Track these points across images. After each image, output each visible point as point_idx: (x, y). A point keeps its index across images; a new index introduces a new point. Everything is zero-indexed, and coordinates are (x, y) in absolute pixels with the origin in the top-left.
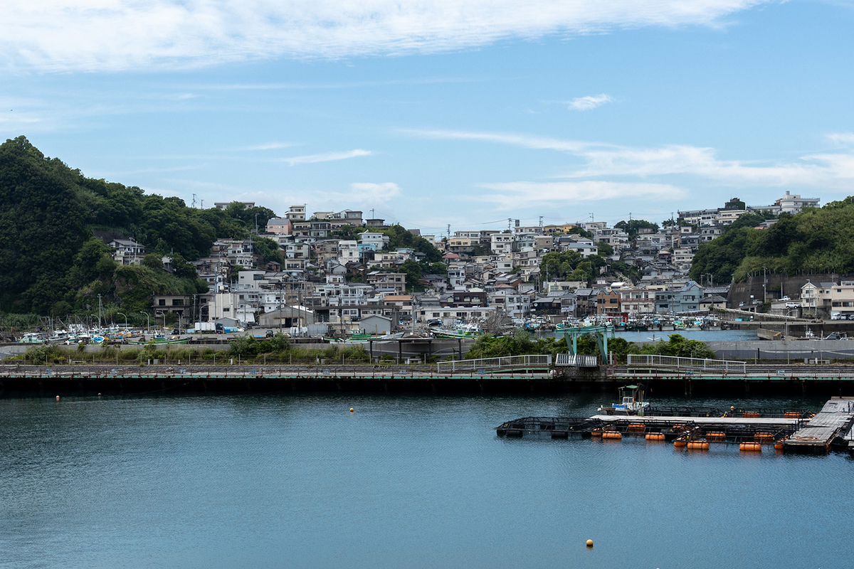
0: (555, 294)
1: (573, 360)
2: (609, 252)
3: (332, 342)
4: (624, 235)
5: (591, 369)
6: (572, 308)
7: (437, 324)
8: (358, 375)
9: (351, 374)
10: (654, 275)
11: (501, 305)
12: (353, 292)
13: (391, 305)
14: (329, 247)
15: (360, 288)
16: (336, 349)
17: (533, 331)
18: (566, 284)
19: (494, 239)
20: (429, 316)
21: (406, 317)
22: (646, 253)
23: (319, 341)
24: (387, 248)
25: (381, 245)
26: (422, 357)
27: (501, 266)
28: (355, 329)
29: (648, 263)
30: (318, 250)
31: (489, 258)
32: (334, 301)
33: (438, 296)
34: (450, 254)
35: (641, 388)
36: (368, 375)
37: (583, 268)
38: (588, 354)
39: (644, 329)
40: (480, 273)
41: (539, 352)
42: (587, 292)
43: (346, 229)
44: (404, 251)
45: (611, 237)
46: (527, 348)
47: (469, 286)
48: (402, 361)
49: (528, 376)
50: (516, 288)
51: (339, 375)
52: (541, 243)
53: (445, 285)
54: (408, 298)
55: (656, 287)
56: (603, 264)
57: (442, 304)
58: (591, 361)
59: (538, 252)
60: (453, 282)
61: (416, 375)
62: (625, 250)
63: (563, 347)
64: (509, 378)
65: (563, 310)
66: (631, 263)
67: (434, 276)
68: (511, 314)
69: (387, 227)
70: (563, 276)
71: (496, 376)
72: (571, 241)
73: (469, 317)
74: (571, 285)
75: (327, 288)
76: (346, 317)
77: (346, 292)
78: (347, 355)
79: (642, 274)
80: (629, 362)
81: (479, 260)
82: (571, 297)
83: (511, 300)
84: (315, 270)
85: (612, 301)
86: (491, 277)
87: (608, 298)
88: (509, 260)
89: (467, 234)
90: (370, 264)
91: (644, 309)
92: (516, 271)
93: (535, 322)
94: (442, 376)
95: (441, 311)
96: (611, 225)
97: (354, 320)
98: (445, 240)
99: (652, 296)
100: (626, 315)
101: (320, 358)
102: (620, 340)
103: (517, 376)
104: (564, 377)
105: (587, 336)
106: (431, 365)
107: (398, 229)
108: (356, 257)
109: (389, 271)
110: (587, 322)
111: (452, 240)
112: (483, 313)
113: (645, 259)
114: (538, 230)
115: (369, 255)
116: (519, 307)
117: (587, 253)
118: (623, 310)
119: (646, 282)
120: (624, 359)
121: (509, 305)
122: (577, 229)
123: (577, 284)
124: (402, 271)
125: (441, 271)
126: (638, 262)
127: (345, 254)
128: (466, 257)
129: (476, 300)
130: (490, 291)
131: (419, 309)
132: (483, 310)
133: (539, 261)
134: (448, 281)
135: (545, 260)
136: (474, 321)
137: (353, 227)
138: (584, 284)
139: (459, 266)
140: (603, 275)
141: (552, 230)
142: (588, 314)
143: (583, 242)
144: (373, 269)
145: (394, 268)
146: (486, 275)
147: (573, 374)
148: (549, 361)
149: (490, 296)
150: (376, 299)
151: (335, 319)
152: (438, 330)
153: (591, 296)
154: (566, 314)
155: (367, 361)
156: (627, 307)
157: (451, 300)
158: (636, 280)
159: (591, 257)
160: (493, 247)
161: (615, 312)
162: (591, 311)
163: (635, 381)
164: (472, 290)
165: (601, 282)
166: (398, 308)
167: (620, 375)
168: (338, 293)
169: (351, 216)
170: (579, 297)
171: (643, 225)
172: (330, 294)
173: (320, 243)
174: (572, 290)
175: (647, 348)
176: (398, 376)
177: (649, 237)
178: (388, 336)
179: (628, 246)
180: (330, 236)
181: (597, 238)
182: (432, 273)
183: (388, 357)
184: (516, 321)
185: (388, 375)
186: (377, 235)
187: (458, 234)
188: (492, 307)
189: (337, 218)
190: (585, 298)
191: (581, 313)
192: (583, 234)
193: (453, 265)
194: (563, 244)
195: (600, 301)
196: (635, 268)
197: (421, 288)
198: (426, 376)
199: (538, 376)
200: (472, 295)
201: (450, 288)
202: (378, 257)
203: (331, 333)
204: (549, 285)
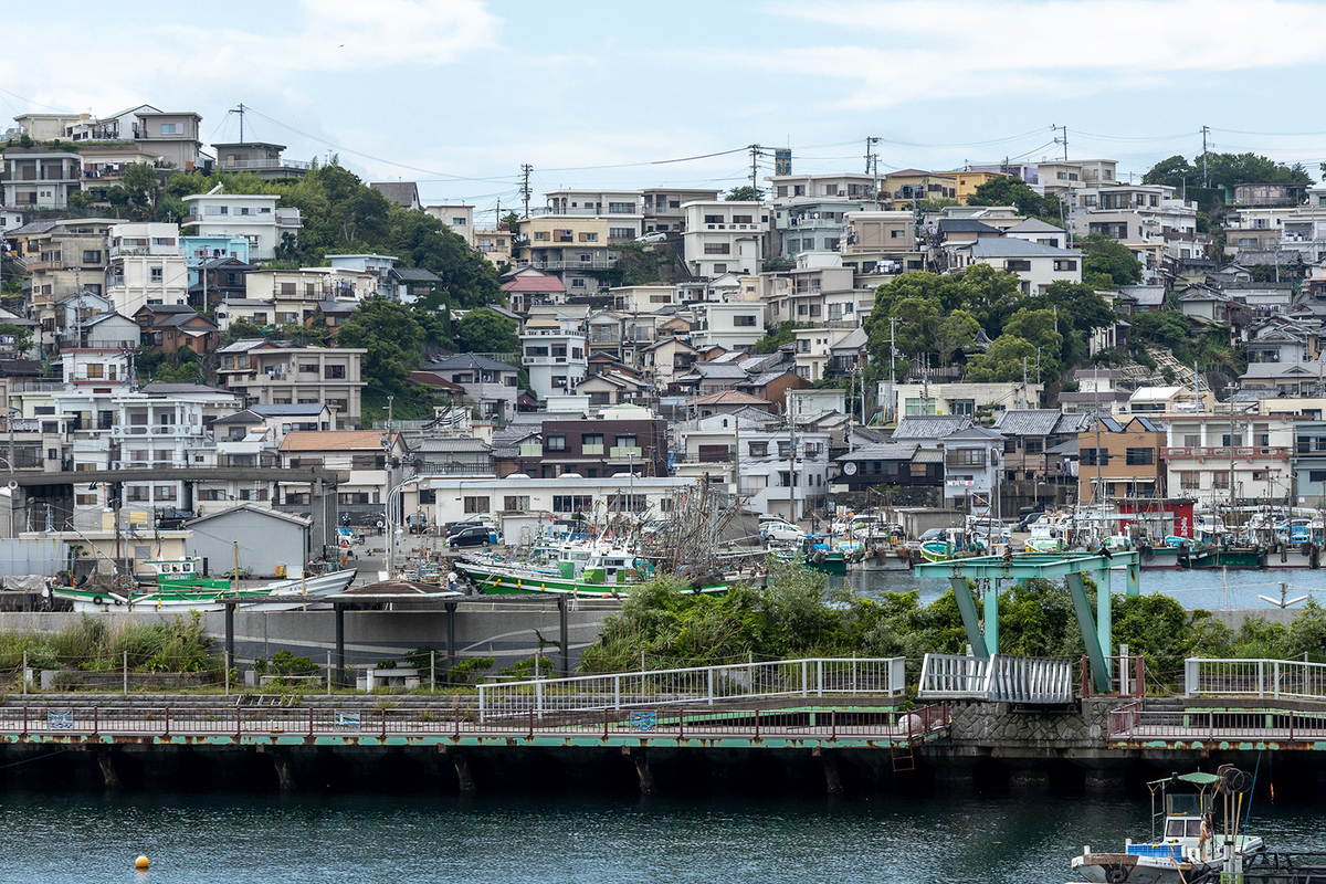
0: (923, 429)
1: (982, 678)
2: (1123, 271)
3: (84, 606)
4: (1179, 210)
5: (1050, 712)
6: (985, 482)
7: (479, 538)
8: (182, 731)
9: (154, 729)
10: (1290, 358)
11: (721, 469)
12: (165, 416)
13: (305, 467)
14: (73, 249)
15: (192, 403)
16: (97, 631)
17: (835, 567)
18: (962, 391)
19: (695, 222)
20: (449, 510)
21: (363, 514)
22: (1263, 276)
23: (33, 602)
24: (295, 253)
25: (269, 242)
26: (420, 663)
27: (720, 324)
28: (171, 556)
29: (1269, 316)
30: (30, 260)
31: (677, 292)
32: (90, 452)
33: (486, 434)
34: (529, 277)
35: (1232, 782)
36: (218, 732)
37: (1027, 330)
38: (1039, 654)
39: (1253, 560)
40: (644, 350)
41: (859, 645)
42: (1041, 423)
43: (139, 176)
44: (358, 263)
45: (1133, 219)
46: (811, 631)
47: (600, 399)
48: (345, 680)
49: (814, 737)
50: (775, 406)
51: (110, 730)
52: (875, 240)
53: (511, 395)
54: (371, 440)
55: (1296, 404)
56: (1103, 317)
57: (499, 464)
58: (1050, 681)
59: (860, 273)
60: (541, 380)
61: (400, 733)
62: (1181, 266)
63: (948, 630)
64: (746, 744)
65: (952, 489)
66: (1205, 313)
67: (469, 361)
68: (758, 504)
69: (293, 175)
70: (952, 362)
71: (695, 737)
72: (981, 230)
73: (600, 514)
74: (982, 394)
75: (63, 401)
76: (138, 513)
77: (138, 416)
78: (139, 654)
79: (1246, 357)
80: (1192, 686)
81: (640, 299)
82: (982, 442)
83: (758, 449)
84: (19, 333)
85: (1135, 457)
86: (685, 362)
87: (1118, 446)
88: (750, 299)
89: (595, 202)
90: (231, 313)
91: (1252, 489)
92: (778, 340)
93: (847, 534)
94: (497, 736)
95: (496, 489)
96: (1131, 173)
97: (168, 522)
98: (512, 224)
99: (1281, 437)
100: (1183, 508)
101: (38, 666)
102: (1157, 605)
103: (776, 738)
104: (950, 740)
105: (1035, 589)
106: (455, 696)
107: (336, 180)
108: (176, 284)
109: (301, 338)
110: (1040, 536)
111: (540, 226)
112: (654, 500)
113: (1258, 298)
114: (859, 189)
115: (227, 278)
116: (788, 479)
117: (1042, 274)
118: (1175, 490)
119: (1259, 386)
120: (1171, 673)
121: (751, 468)
122: (1004, 187)
123: (1003, 393)
124: (348, 339)
125: (493, 341)
126: (1231, 309)
127: (136, 273)
128: (592, 288)
129: (625, 452)
130: (680, 415)
131: (413, 482)
132: (654, 490)
133: (864, 303)
134: (521, 380)
135: (884, 300)
136: (618, 529)
137: (164, 171)
138: (1032, 393)
139: (565, 322)
140: (1103, 359)
141: (915, 190)
142: (1045, 503)
143: (1028, 235)
144: (241, 331)
145: (320, 327)
146: (665, 358)
147: (982, 730)
148: (896, 680)
149: (682, 434)
150: (251, 444)
151: (95, 519)
152: (480, 561)
153: (1055, 438)
154: (962, 505)
155: (214, 678)
156: (1190, 481)
157: (532, 450)
158: (1224, 376)
159: (1055, 293)
160: (694, 250)
161: (1144, 498)
162: (1056, 492)
163: (1211, 759)
164: (611, 413)
165: (1094, 384)
166: (333, 481)
167: (1157, 735)
168: (107, 420)
169: (156, 131)
170: (1011, 443)
171: (1254, 172)
172: (75, 424)
173: (38, 229)
174: (982, 416)
175: (1257, 634)
176: (330, 735)
177: (1272, 218)
178: (294, 584)
179: (1196, 250)
180: (78, 206)
181: (1080, 223)
182: (464, 347)
183: (294, 666)
184: (778, 531)
185: (292, 732)
186: (254, 203)
187: (559, 201)
188: (686, 477)
189: (104, 135)
190: (1032, 445)
191: (1019, 502)
192: (1030, 206)
193: (540, 316)
194: (953, 242)
195: (1089, 457)
196: (1221, 335)
197: (419, 402)
198: (437, 734)
199: (853, 737)
200: (612, 433)
201: (529, 404)
202: (260, 288)
203: (79, 573)
204: (900, 396)
